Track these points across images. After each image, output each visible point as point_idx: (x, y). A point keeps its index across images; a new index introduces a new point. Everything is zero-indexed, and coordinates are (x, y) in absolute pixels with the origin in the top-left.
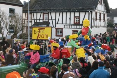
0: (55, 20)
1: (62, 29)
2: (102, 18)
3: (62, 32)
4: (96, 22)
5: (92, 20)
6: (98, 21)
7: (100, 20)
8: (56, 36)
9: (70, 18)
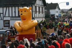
0: (3, 13)
1: (9, 21)
2: (41, 11)
3: (9, 23)
4: (36, 14)
5: (33, 13)
6: (38, 13)
7: (39, 12)
8: (4, 26)
9: (15, 12)
